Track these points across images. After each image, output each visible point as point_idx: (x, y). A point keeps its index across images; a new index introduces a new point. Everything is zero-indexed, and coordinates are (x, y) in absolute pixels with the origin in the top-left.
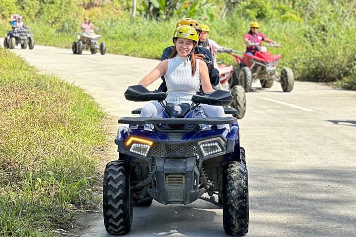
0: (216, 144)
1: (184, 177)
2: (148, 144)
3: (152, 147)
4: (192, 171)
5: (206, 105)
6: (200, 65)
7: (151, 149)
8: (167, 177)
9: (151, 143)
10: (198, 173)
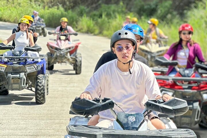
0: (33, 67)
1: (19, 80)
2: (5, 67)
3: (6, 68)
4: (22, 78)
5: (31, 52)
6: (30, 35)
7: (6, 69)
8: (12, 80)
9: (6, 66)
10: (25, 78)
